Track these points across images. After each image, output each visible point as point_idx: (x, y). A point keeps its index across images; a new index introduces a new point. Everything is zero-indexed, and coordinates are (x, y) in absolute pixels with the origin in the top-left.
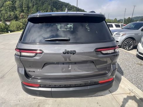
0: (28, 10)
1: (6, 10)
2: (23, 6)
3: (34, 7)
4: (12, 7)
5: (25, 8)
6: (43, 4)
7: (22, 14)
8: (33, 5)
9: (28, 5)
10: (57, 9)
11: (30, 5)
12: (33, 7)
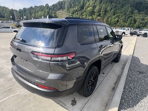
0: (105, 14)
1: (86, 15)
2: (102, 10)
3: (112, 10)
4: (92, 12)
5: (103, 12)
6: (123, 6)
7: (99, 18)
8: (111, 9)
9: (106, 9)
10: (139, 11)
11: (109, 8)
12: (110, 11)
